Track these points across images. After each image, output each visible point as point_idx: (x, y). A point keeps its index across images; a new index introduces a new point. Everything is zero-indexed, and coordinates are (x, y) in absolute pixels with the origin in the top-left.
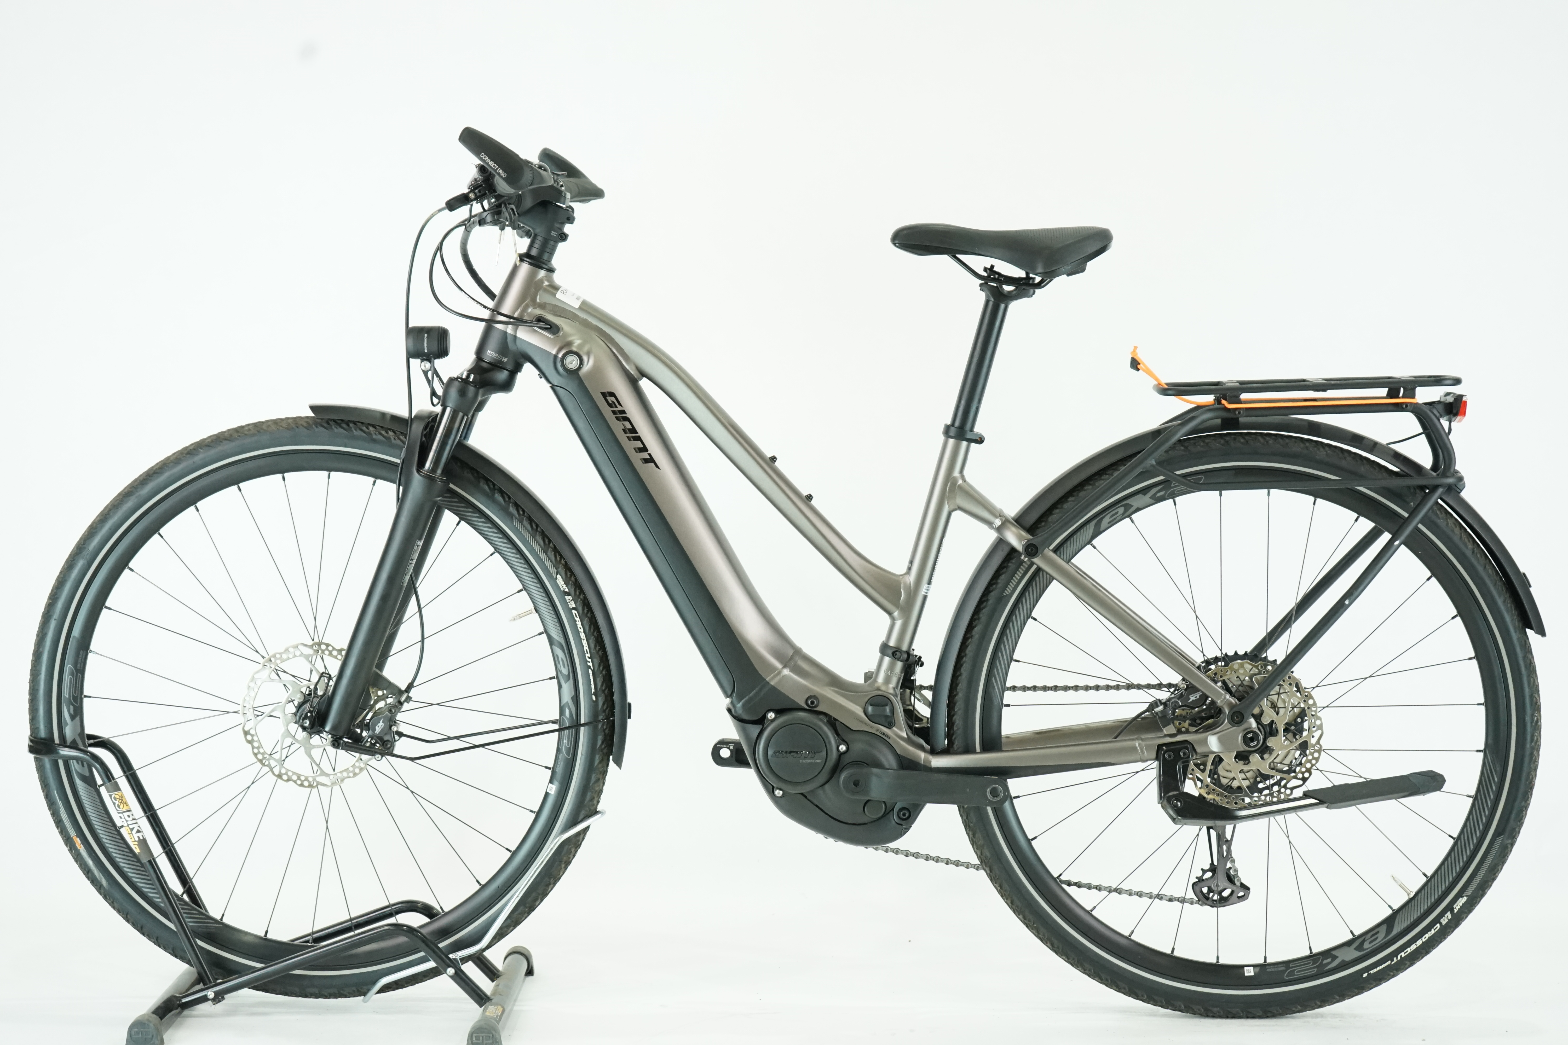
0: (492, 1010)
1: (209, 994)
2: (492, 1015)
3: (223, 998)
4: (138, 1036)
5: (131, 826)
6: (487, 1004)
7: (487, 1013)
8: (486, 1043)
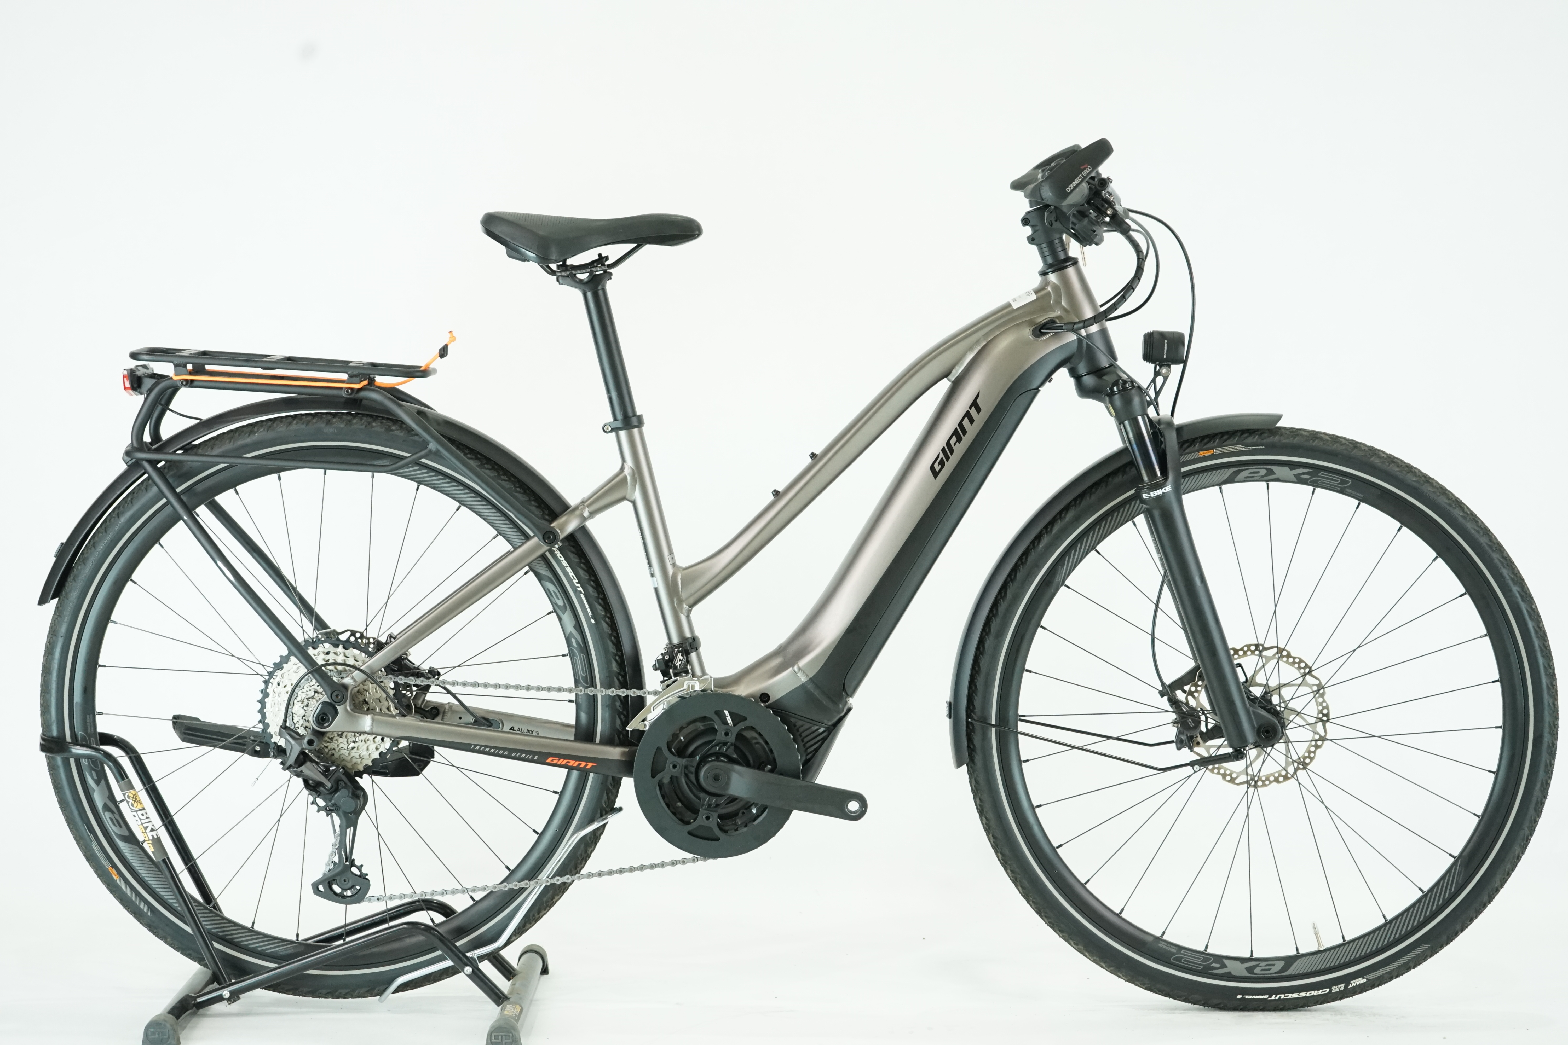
0: (510, 1009)
1: (224, 994)
2: (511, 1014)
3: (239, 998)
4: (154, 1036)
5: (145, 825)
6: (505, 1003)
7: (506, 1012)
8: (506, 1043)
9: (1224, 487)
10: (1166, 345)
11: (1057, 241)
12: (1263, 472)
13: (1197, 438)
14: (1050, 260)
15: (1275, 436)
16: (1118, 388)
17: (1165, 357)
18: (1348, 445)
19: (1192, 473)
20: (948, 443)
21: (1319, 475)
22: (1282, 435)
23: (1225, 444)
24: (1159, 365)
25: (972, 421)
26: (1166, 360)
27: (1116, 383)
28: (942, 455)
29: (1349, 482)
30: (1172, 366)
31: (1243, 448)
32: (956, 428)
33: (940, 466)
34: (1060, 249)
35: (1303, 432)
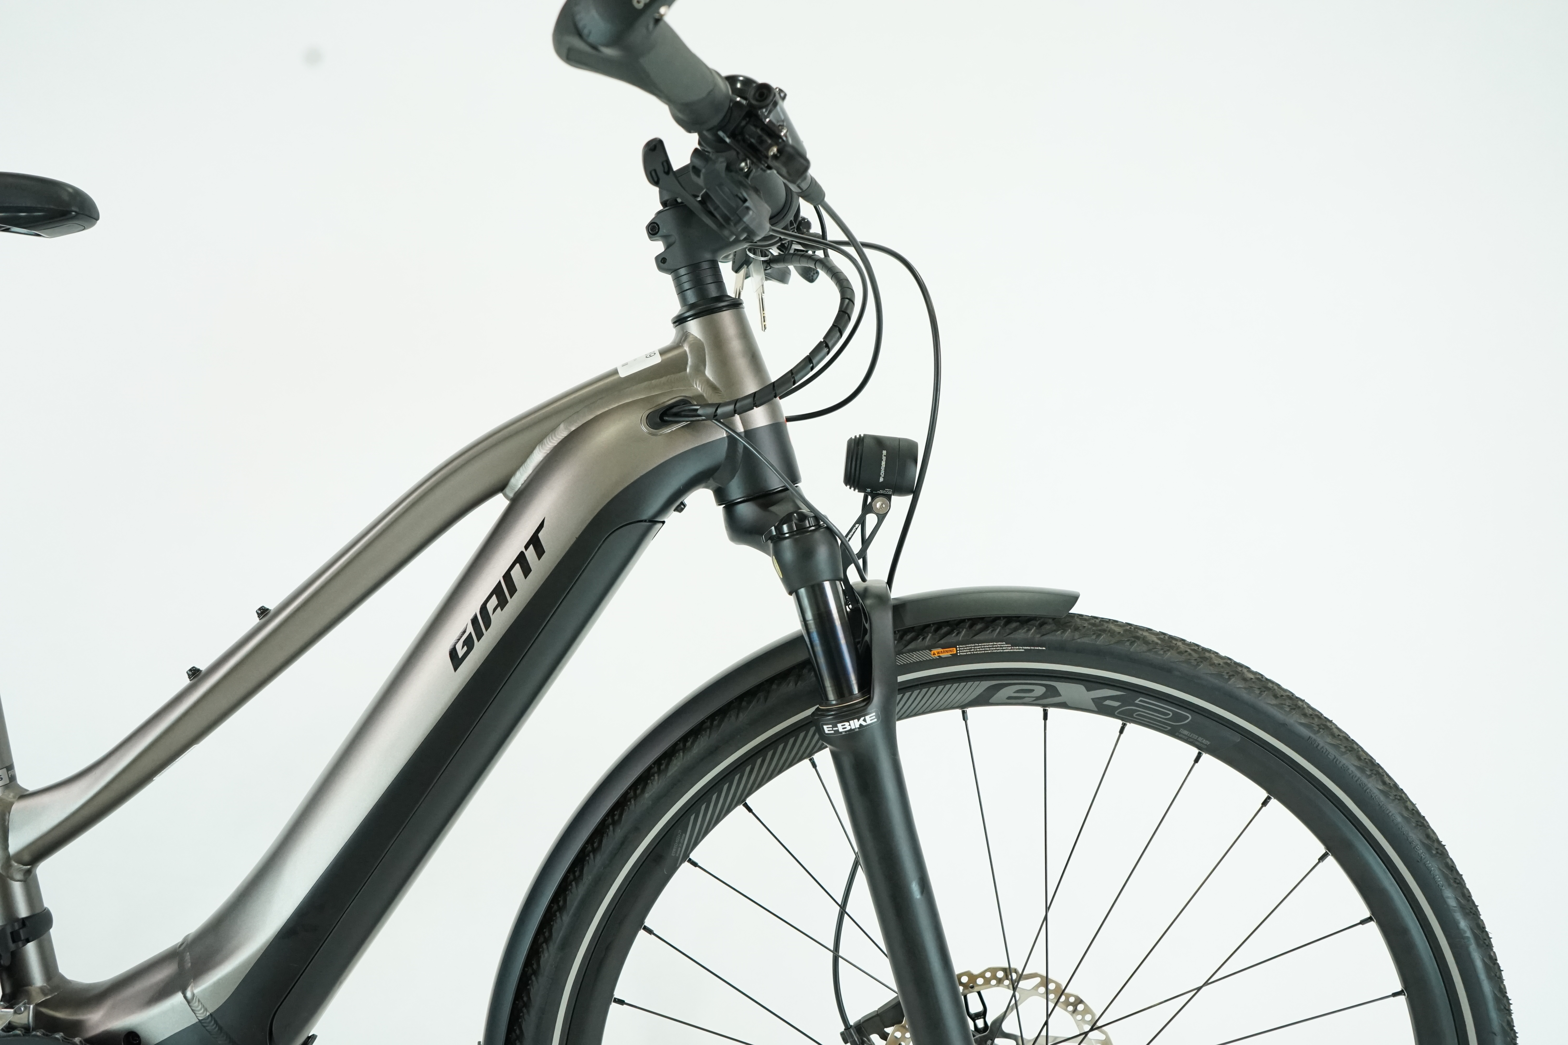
9: (970, 711)
10: (884, 458)
11: (705, 265)
12: (1039, 691)
13: (928, 626)
14: (691, 298)
15: (1064, 631)
16: (790, 528)
17: (881, 480)
18: (1190, 654)
19: (917, 685)
20: (484, 608)
21: (1137, 702)
22: (1077, 629)
23: (977, 638)
24: (871, 494)
25: (526, 571)
26: (883, 486)
27: (787, 519)
28: (470, 629)
29: (1188, 718)
30: (894, 498)
31: (1007, 648)
32: (500, 582)
33: (465, 648)
34: (709, 280)
35: (1112, 626)
